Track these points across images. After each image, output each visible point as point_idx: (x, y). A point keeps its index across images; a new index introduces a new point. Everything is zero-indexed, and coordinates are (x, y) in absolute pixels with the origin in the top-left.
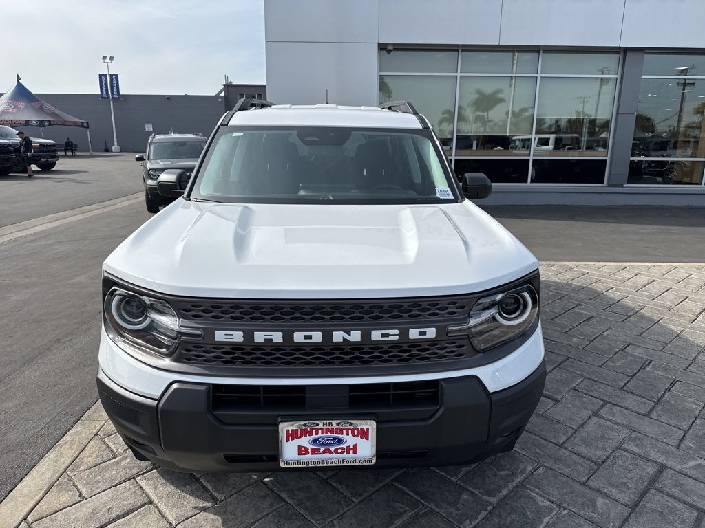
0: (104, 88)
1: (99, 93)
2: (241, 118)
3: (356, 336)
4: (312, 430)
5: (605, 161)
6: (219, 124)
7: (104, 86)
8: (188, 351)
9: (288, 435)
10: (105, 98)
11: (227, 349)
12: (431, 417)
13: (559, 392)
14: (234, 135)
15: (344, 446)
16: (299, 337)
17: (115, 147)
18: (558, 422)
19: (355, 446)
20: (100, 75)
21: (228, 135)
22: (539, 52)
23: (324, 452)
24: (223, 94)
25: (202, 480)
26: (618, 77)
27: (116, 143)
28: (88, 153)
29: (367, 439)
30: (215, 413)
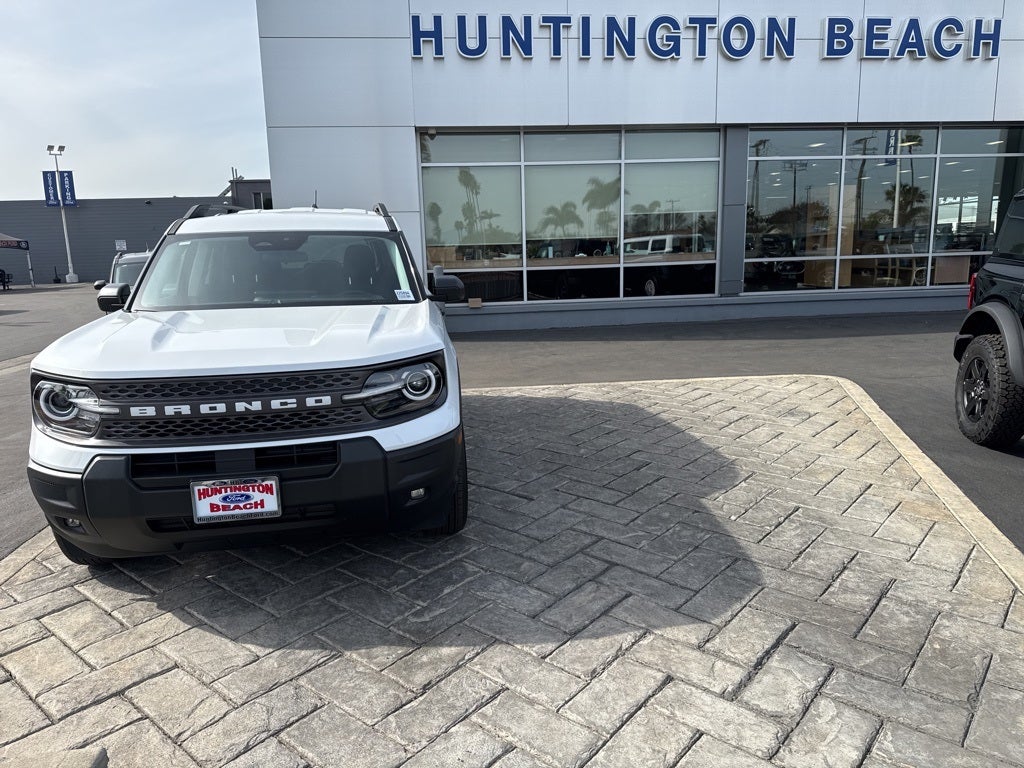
0: (51, 192)
1: (44, 198)
2: (191, 226)
3: (257, 406)
4: (221, 489)
5: (714, 265)
6: (166, 233)
7: (51, 188)
8: (109, 427)
9: (200, 494)
10: (53, 205)
11: (143, 423)
12: (330, 474)
13: (537, 492)
14: (181, 244)
15: (252, 502)
16: (205, 409)
17: (71, 276)
18: (524, 515)
19: (262, 501)
20: (45, 174)
21: (175, 244)
22: (620, 132)
23: (234, 508)
24: (229, 194)
25: (143, 582)
26: (720, 159)
27: (71, 270)
28: (29, 287)
29: (272, 493)
30: (135, 479)
